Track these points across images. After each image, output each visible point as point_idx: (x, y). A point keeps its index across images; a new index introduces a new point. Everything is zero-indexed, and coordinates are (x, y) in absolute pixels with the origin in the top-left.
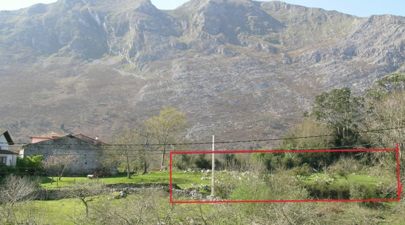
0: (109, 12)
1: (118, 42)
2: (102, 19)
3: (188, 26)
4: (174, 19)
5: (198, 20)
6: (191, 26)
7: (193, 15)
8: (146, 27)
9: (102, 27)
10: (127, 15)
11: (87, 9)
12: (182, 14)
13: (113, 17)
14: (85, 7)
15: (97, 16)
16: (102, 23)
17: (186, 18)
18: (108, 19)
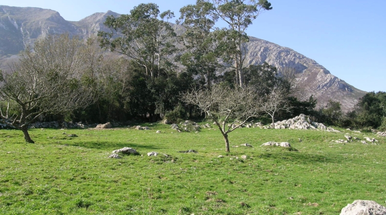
0: (25, 20)
1: (32, 43)
2: (20, 25)
3: (87, 32)
4: (77, 27)
5: (95, 28)
6: (90, 32)
7: (92, 25)
8: (54, 32)
9: (20, 31)
10: (40, 23)
11: (7, 17)
12: (84, 24)
13: (29, 24)
14: (5, 15)
15: (15, 22)
16: (19, 28)
17: (86, 27)
18: (25, 25)
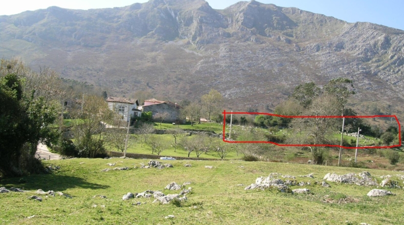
0: (180, 10)
1: (185, 30)
2: (176, 14)
3: (232, 21)
4: (223, 16)
5: (239, 18)
6: (234, 21)
7: (236, 14)
8: (204, 21)
9: (176, 19)
10: (192, 12)
11: (167, 8)
12: (229, 12)
13: (183, 13)
14: (165, 6)
15: (173, 12)
16: (176, 17)
17: (231, 16)
18: (180, 14)
